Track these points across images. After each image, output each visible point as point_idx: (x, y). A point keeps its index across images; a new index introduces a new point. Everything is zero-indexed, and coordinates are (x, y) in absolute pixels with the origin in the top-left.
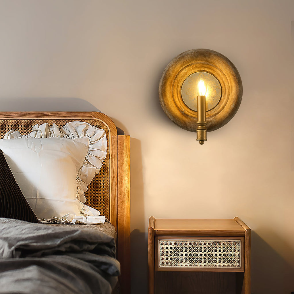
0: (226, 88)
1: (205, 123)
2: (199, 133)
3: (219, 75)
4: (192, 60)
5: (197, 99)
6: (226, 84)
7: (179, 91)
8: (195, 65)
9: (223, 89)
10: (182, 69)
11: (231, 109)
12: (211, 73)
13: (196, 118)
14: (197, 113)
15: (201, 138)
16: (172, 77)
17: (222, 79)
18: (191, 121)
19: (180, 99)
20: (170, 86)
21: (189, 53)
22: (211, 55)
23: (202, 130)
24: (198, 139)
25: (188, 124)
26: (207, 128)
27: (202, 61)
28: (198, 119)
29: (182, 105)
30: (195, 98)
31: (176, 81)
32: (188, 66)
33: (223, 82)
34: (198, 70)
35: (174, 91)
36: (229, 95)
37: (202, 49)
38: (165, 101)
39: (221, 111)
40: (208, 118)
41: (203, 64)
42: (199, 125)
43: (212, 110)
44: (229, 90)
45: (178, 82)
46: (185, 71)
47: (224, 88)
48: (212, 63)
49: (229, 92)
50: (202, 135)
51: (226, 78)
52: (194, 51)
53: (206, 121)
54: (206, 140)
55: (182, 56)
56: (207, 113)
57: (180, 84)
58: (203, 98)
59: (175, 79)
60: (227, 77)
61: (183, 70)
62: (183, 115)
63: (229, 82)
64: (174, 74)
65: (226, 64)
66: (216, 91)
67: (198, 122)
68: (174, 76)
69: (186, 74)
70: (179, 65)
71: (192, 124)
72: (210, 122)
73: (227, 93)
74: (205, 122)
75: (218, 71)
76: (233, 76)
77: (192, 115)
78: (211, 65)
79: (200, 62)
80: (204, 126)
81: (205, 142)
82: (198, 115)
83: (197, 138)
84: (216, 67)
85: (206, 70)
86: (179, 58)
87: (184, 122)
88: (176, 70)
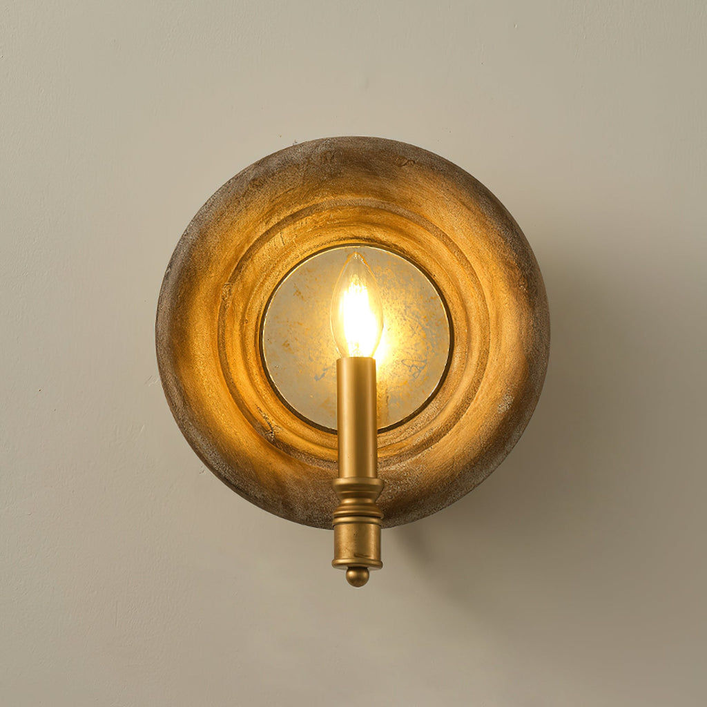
0: (473, 321)
1: (373, 487)
2: (345, 532)
3: (438, 259)
4: (314, 191)
5: (335, 374)
6: (473, 304)
7: (250, 334)
8: (325, 214)
9: (459, 323)
10: (267, 232)
11: (493, 422)
12: (402, 250)
13: (332, 462)
14: (334, 438)
15: (356, 555)
16: (221, 267)
17: (454, 281)
18: (308, 474)
19: (255, 370)
20: (212, 312)
21: (296, 157)
22: (400, 166)
23: (360, 518)
24: (341, 561)
25: (295, 491)
26: (381, 506)
27: (358, 192)
28: (339, 468)
29: (264, 402)
30: (325, 370)
31: (237, 287)
32: (294, 217)
33: (460, 294)
34: (342, 235)
35: (227, 335)
36: (487, 352)
37: (359, 138)
38: (188, 383)
39: (446, 429)
40: (388, 461)
41: (365, 209)
42: (347, 496)
43: (405, 426)
44: (484, 330)
45: (248, 293)
46: (278, 240)
47: (464, 323)
48: (405, 202)
49: (485, 341)
50: (360, 539)
51: (473, 274)
52: (321, 149)
53: (376, 476)
54: (380, 565)
55: (266, 173)
56: (382, 438)
57: (257, 305)
58: (362, 370)
59: (233, 280)
60: (477, 268)
61: (268, 235)
62: (272, 449)
63: (487, 294)
64: (229, 254)
65: (474, 209)
66: (423, 334)
67: (342, 481)
68: (230, 265)
69: (287, 256)
70: (254, 214)
71: (311, 492)
72: (397, 479)
73: (476, 344)
74: (376, 482)
75: (436, 243)
76: (507, 264)
77: (311, 446)
78: (401, 216)
79: (349, 198)
80: (369, 501)
81: (374, 574)
82: (339, 449)
83: (337, 554)
84: (423, 222)
85: (380, 235)
86: (254, 180)
87: (273, 482)
88: (237, 239)
